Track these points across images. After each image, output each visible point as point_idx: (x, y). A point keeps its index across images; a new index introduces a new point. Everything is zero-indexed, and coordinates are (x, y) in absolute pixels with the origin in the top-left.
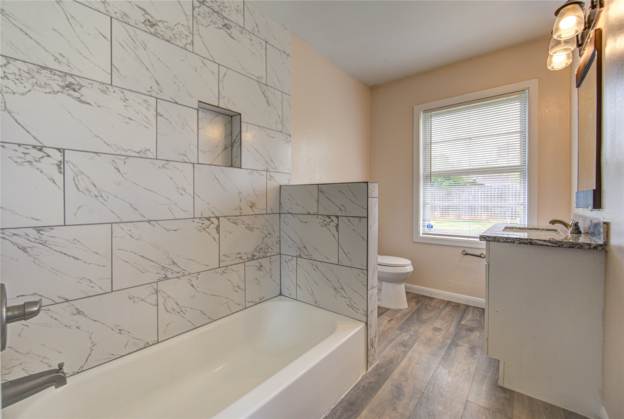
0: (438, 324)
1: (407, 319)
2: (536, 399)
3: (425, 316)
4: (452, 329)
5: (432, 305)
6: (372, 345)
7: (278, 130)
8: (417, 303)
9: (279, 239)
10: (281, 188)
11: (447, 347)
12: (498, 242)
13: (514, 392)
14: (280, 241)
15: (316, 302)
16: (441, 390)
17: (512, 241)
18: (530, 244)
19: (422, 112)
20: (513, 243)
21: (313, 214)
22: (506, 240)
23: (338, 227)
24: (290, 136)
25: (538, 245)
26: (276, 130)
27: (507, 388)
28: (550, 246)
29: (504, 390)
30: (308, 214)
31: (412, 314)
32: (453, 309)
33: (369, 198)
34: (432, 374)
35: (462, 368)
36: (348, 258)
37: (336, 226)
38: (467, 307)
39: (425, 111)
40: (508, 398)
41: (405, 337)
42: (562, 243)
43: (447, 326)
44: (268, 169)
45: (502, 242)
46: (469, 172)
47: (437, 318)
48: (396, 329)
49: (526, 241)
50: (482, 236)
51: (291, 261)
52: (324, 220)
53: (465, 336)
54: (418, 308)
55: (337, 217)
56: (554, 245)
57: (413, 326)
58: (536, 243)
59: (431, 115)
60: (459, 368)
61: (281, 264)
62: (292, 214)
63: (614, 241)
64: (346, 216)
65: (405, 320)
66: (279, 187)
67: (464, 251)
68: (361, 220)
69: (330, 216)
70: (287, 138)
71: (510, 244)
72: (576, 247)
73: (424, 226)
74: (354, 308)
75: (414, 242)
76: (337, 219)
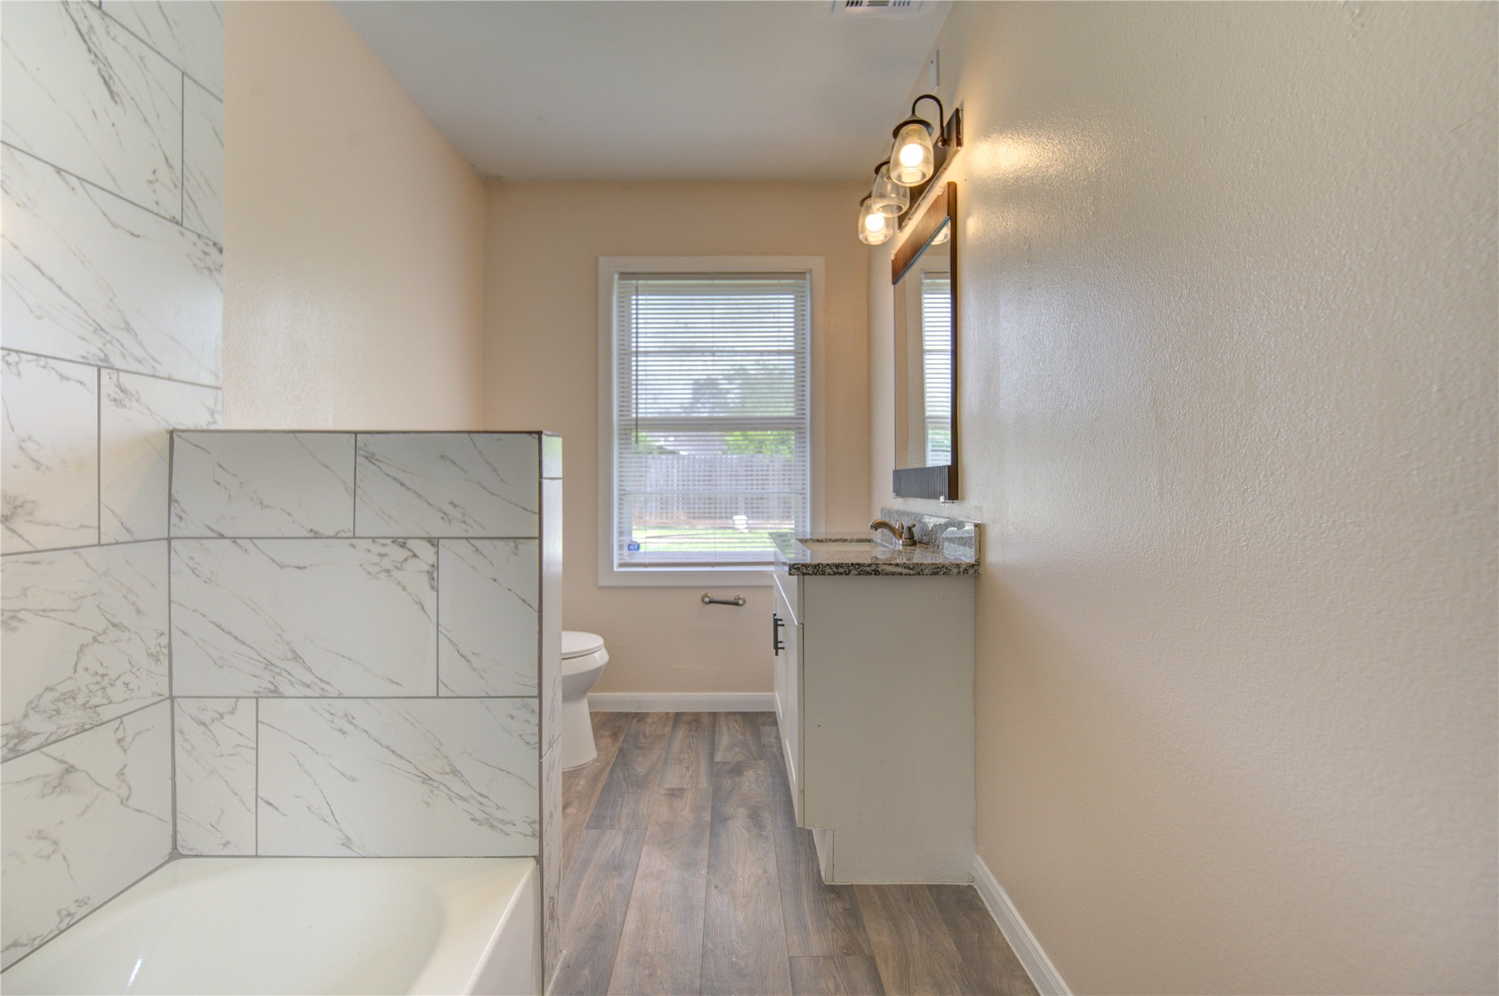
0: (673, 778)
1: (604, 788)
2: (887, 886)
3: (641, 766)
4: (704, 782)
5: (648, 734)
6: (552, 917)
7: (162, 213)
8: (615, 736)
9: (164, 641)
10: (176, 438)
11: (708, 833)
12: (823, 574)
13: (852, 886)
14: (170, 645)
15: (347, 843)
16: (734, 960)
17: (845, 572)
18: (875, 574)
19: (616, 276)
20: (848, 574)
21: (335, 537)
22: (835, 570)
23: (435, 575)
24: (221, 251)
25: (887, 575)
26: (155, 208)
27: (839, 886)
28: (906, 575)
29: (836, 891)
30: (311, 535)
31: (612, 771)
32: (690, 731)
33: (545, 482)
34: (701, 922)
35: (752, 874)
36: (474, 670)
37: (428, 572)
38: (714, 716)
39: (624, 275)
40: (849, 910)
41: (613, 841)
42: (922, 567)
43: (692, 776)
44: (106, 359)
45: (829, 574)
46: (712, 424)
47: (665, 763)
48: (584, 826)
49: (868, 569)
50: (795, 564)
51: (226, 716)
52: (381, 555)
53: (732, 790)
54: (621, 750)
55: (433, 541)
56: (912, 572)
57: (622, 805)
58: (885, 571)
59: (637, 287)
60: (747, 876)
61: (177, 734)
62: (234, 539)
63: (994, 557)
64: (467, 539)
65: (599, 792)
66: (168, 436)
67: (706, 596)
68: (519, 547)
69: (406, 538)
70: (206, 254)
71: (843, 577)
72: (941, 573)
73: (621, 547)
74: (495, 823)
75: (600, 588)
76: (432, 550)
